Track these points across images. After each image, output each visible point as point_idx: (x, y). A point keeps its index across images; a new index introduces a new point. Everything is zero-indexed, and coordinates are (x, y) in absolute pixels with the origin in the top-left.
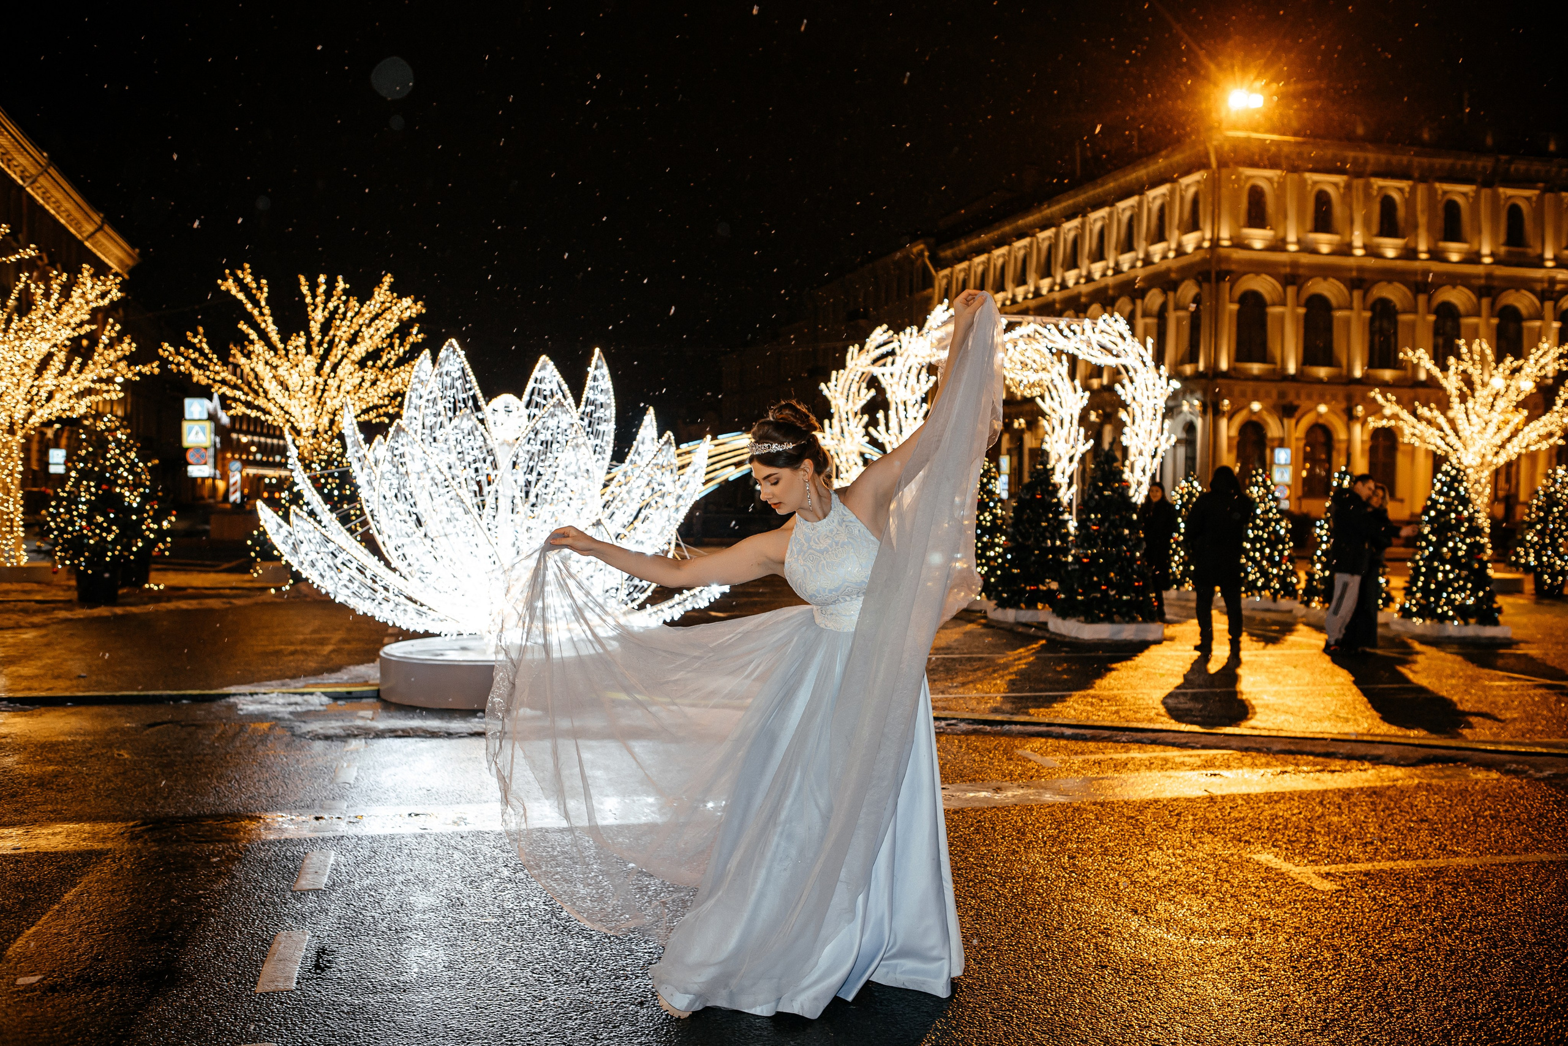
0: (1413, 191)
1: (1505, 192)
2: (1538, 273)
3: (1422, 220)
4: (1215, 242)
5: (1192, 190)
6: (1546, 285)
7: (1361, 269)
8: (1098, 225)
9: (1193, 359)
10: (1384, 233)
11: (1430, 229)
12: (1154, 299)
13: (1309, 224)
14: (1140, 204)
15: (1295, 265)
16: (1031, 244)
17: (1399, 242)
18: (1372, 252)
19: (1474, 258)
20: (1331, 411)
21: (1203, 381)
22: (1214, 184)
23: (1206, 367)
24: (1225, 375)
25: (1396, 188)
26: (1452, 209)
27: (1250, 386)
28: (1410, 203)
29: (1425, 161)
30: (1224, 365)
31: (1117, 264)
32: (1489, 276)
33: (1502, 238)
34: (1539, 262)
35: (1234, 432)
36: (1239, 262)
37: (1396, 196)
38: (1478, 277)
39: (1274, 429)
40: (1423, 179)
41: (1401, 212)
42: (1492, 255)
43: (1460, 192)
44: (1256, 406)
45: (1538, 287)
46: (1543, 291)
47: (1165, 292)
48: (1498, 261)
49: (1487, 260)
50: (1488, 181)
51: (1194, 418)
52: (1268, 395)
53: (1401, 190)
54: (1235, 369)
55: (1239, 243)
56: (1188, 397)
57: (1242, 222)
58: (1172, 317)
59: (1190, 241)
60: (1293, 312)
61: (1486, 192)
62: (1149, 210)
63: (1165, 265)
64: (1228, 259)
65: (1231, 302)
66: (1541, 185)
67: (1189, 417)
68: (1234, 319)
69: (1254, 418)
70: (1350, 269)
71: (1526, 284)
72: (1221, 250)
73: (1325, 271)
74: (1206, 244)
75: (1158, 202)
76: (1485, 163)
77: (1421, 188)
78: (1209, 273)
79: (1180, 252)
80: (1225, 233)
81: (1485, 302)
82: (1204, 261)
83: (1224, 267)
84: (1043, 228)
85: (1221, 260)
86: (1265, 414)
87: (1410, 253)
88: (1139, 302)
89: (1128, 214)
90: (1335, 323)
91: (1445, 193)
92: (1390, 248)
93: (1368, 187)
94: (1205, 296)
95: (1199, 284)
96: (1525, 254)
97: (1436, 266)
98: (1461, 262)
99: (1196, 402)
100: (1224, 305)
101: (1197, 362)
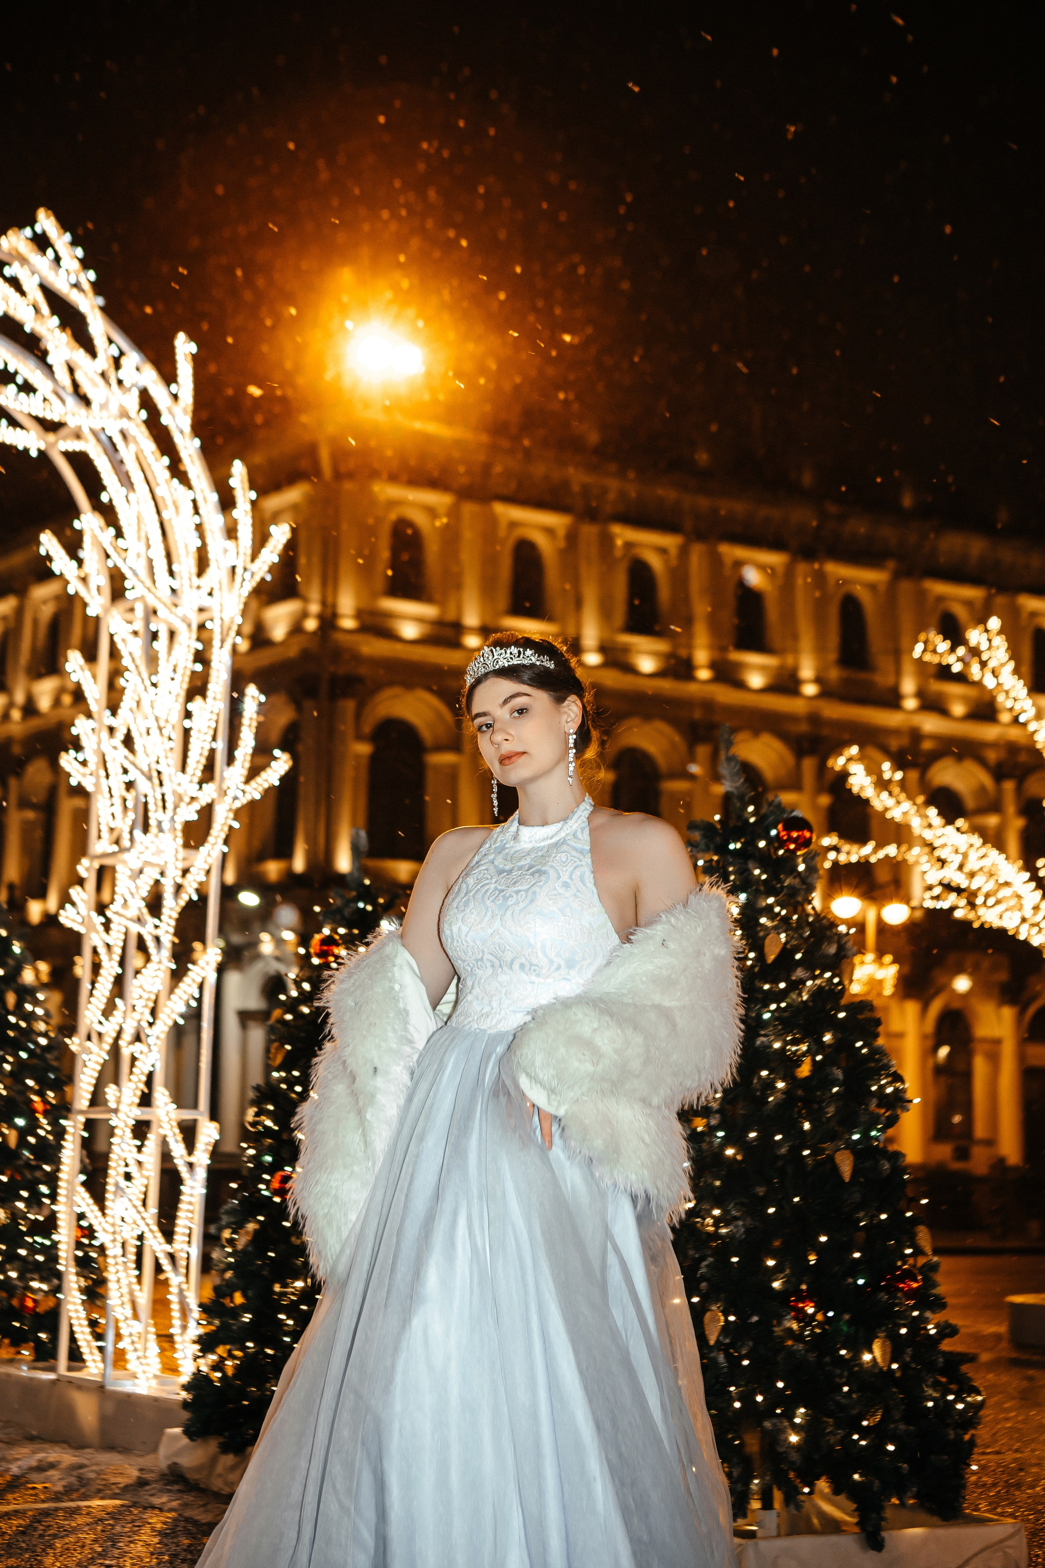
0: (684, 554)
1: (836, 570)
2: (892, 719)
3: (700, 608)
4: (329, 620)
6: (906, 740)
9: (285, 852)
10: (636, 626)
11: (714, 626)
13: (503, 598)
17: (662, 646)
18: (617, 660)
19: (788, 684)
22: (328, 511)
23: (310, 865)
25: (654, 547)
28: (679, 576)
29: (704, 503)
30: (344, 863)
32: (814, 719)
33: (832, 653)
34: (893, 700)
36: (373, 662)
37: (655, 562)
38: (796, 718)
40: (700, 535)
41: (664, 592)
42: (818, 680)
43: (761, 564)
45: (895, 744)
46: (901, 751)
48: (827, 692)
49: (810, 690)
50: (808, 549)
53: (662, 551)
55: (373, 626)
56: (273, 923)
57: (380, 586)
59: (281, 617)
61: (804, 568)
64: (353, 655)
65: (359, 738)
66: (892, 563)
67: (274, 964)
68: (364, 772)
71: (874, 737)
72: (339, 637)
74: (311, 625)
76: (801, 514)
77: (697, 553)
78: (315, 681)
79: (261, 637)
80: (347, 604)
81: (809, 765)
82: (305, 655)
83: (345, 670)
85: (337, 653)
87: (680, 668)
91: (737, 563)
92: (646, 655)
93: (607, 541)
94: (308, 728)
95: (297, 703)
96: (869, 683)
97: (725, 695)
98: (767, 689)
99: (289, 936)
100: (344, 743)
101: (290, 855)
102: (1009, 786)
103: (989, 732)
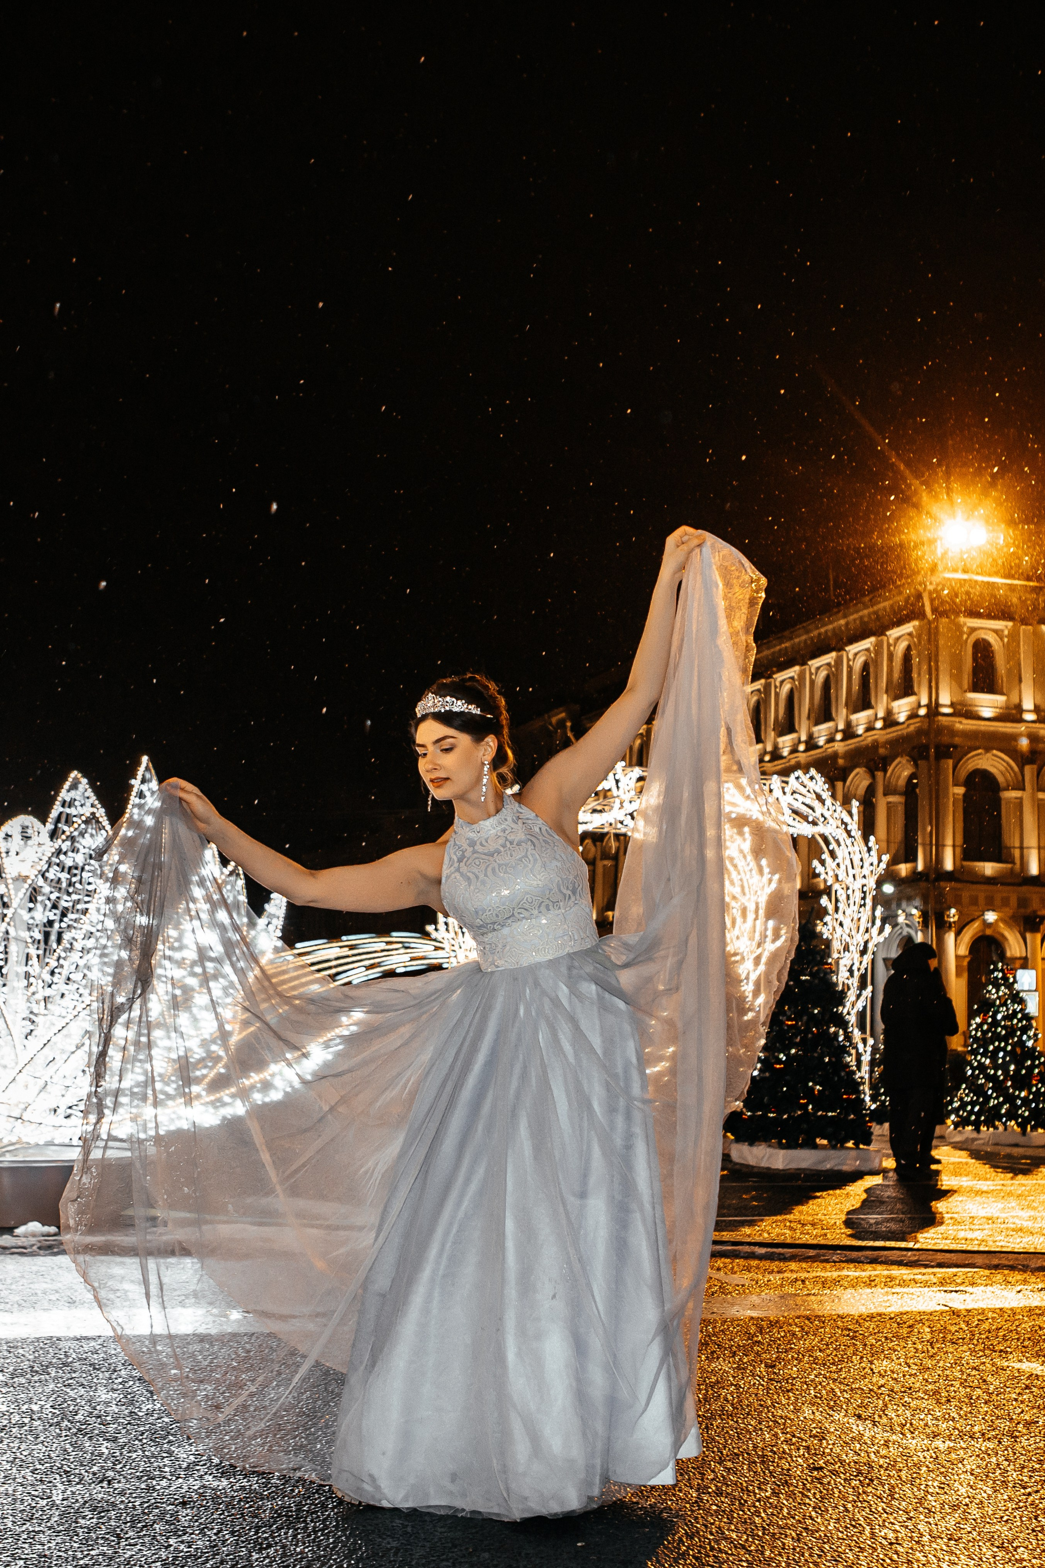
4: (934, 709)
5: (902, 645)
8: (787, 687)
9: (910, 857)
12: (859, 779)
14: (839, 661)
15: (1033, 738)
21: (923, 884)
22: (930, 634)
23: (928, 866)
24: (950, 876)
27: (981, 891)
30: (949, 865)
31: (811, 737)
35: (963, 950)
36: (965, 734)
39: (1014, 946)
44: (991, 917)
47: (872, 773)
51: (913, 933)
52: (1005, 902)
54: (963, 868)
55: (964, 711)
56: (904, 903)
57: (966, 687)
58: (882, 804)
59: (902, 708)
60: (1033, 797)
62: (851, 668)
63: (870, 737)
64: (952, 730)
65: (956, 784)
67: (906, 929)
68: (960, 805)
69: (988, 932)
72: (942, 719)
74: (922, 712)
75: (861, 660)
78: (926, 748)
79: (890, 721)
80: (945, 698)
82: (919, 732)
83: (946, 739)
85: (940, 730)
86: (1003, 928)
88: (839, 785)
89: (823, 674)
94: (922, 777)
95: (915, 761)
99: (914, 911)
100: (947, 788)
101: (914, 860)
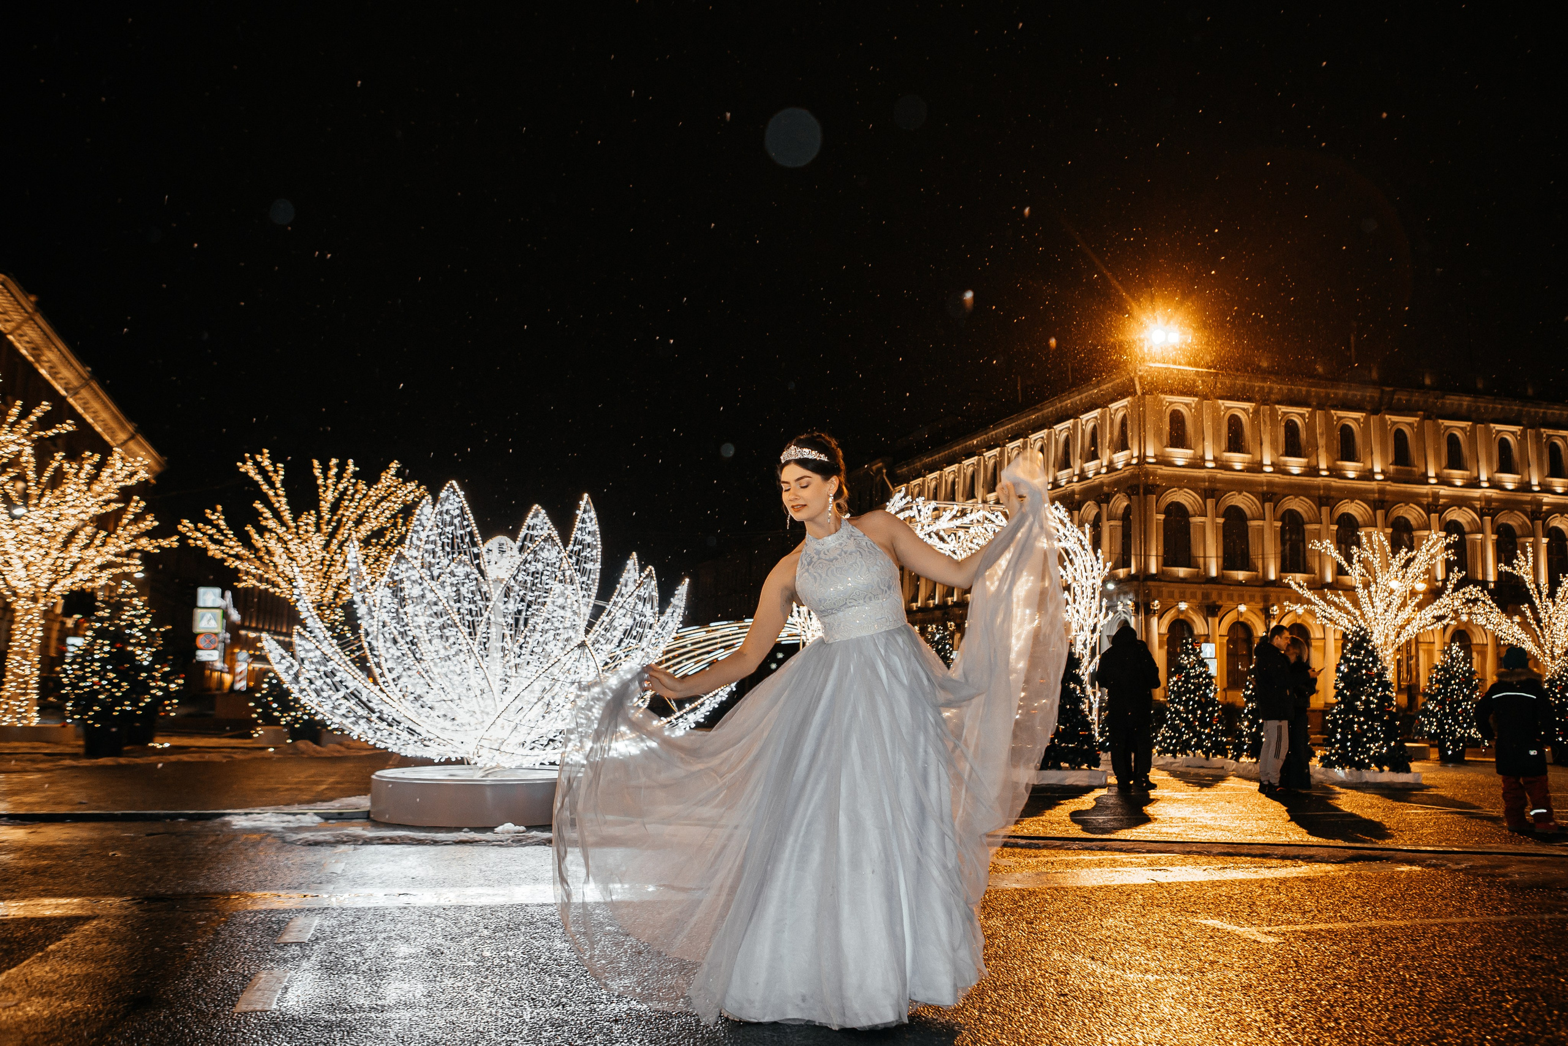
0: (1312, 415)
1: (1391, 418)
2: (1424, 489)
3: (1322, 442)
4: (1142, 459)
5: (1120, 415)
6: (1430, 499)
7: (1270, 484)
9: (1126, 564)
10: (1288, 453)
11: (1328, 450)
12: (1090, 509)
13: (1224, 444)
14: (1075, 426)
15: (1212, 480)
16: (979, 462)
17: (1303, 461)
18: (1280, 469)
19: (1367, 475)
20: (1250, 610)
21: (1135, 583)
22: (1140, 407)
23: (1138, 570)
24: (1153, 577)
25: (1297, 414)
26: (1346, 432)
27: (1176, 588)
28: (1310, 427)
29: (1322, 391)
30: (1153, 570)
32: (1382, 491)
33: (1391, 459)
34: (1424, 480)
35: (1164, 630)
36: (1163, 477)
37: (1298, 421)
38: (1372, 491)
39: (1200, 627)
40: (1321, 406)
41: (1303, 435)
42: (1383, 472)
43: (1352, 418)
44: (1183, 606)
45: (1425, 501)
46: (1428, 505)
47: (1099, 505)
48: (1388, 478)
49: (1379, 477)
50: (1375, 410)
51: (1128, 617)
52: (1193, 596)
53: (1302, 415)
54: (1163, 571)
55: (1163, 461)
56: (1122, 597)
57: (1165, 444)
58: (1106, 527)
59: (1120, 459)
60: (1213, 521)
61: (1374, 419)
62: (1083, 431)
63: (1098, 480)
64: (1154, 474)
65: (1158, 513)
66: (1421, 413)
67: (1123, 616)
68: (1162, 526)
69: (1181, 617)
70: (1261, 484)
71: (1414, 498)
72: (1148, 466)
73: (1241, 486)
74: (1135, 461)
75: (1091, 425)
76: (1371, 393)
77: (1319, 415)
78: (1137, 486)
79: (1111, 468)
80: (1150, 452)
81: (1379, 513)
82: (1133, 476)
83: (1151, 481)
84: (990, 448)
85: (1147, 474)
86: (1191, 614)
87: (1312, 471)
88: (1076, 513)
89: (1064, 434)
90: (1250, 530)
91: (1340, 418)
92: (1295, 465)
93: (1274, 412)
94: (1134, 507)
95: (1129, 496)
96: (1410, 473)
97: (1336, 482)
98: (1359, 478)
99: (1129, 602)
100: (1152, 515)
101: (1129, 566)
102: (1487, 519)
103: (1476, 493)
